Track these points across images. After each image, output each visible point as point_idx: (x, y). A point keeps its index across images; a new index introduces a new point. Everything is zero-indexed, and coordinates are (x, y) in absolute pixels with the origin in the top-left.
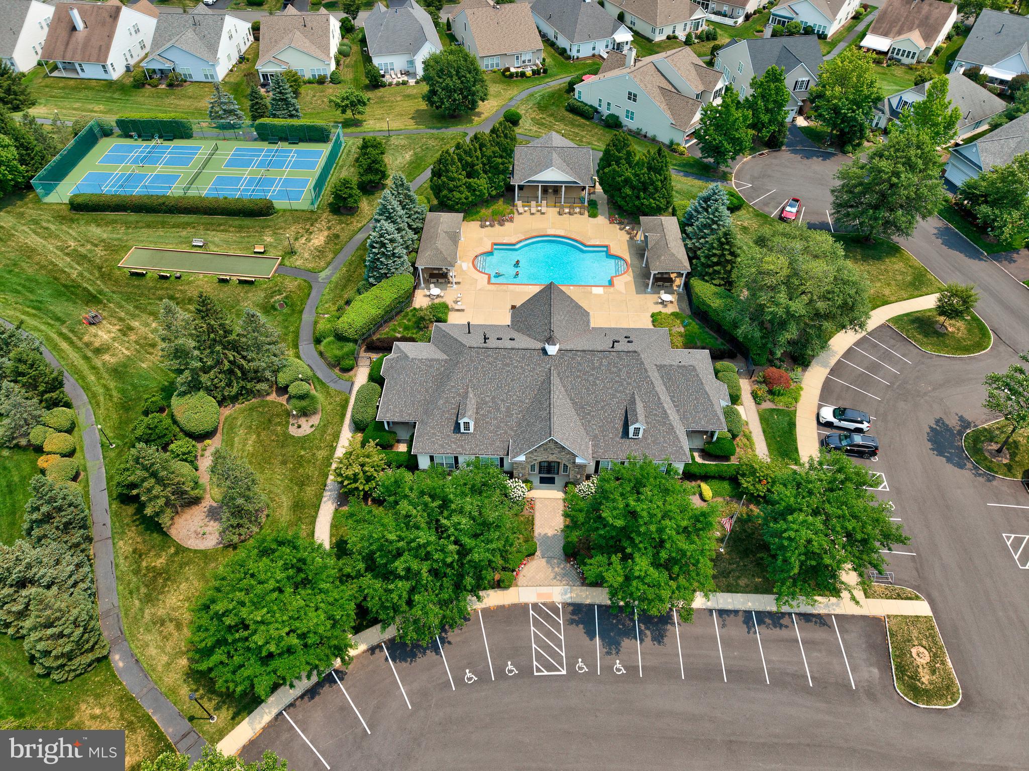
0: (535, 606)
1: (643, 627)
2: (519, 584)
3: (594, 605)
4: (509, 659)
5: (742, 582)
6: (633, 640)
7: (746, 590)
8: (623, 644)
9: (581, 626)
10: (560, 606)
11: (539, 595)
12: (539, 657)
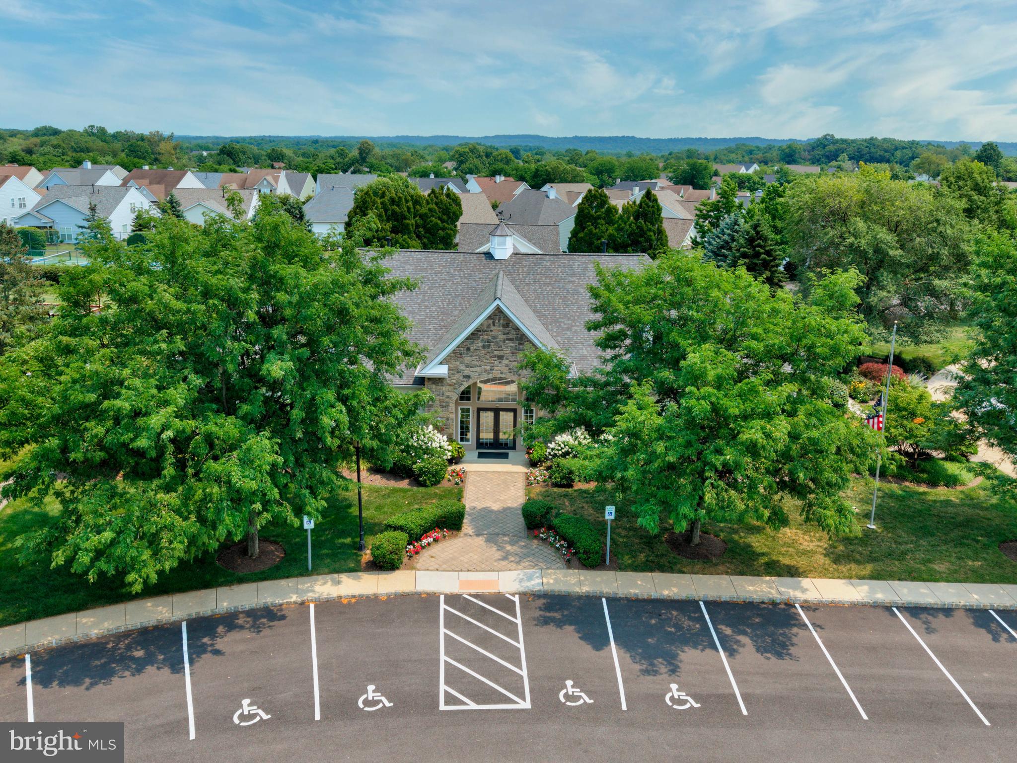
0: (453, 599)
1: (728, 631)
2: (418, 566)
3: (599, 598)
4: (372, 681)
5: (940, 567)
6: (709, 651)
7: (952, 577)
8: (682, 656)
9: (570, 629)
10: (516, 599)
11: (463, 584)
12: (454, 677)
